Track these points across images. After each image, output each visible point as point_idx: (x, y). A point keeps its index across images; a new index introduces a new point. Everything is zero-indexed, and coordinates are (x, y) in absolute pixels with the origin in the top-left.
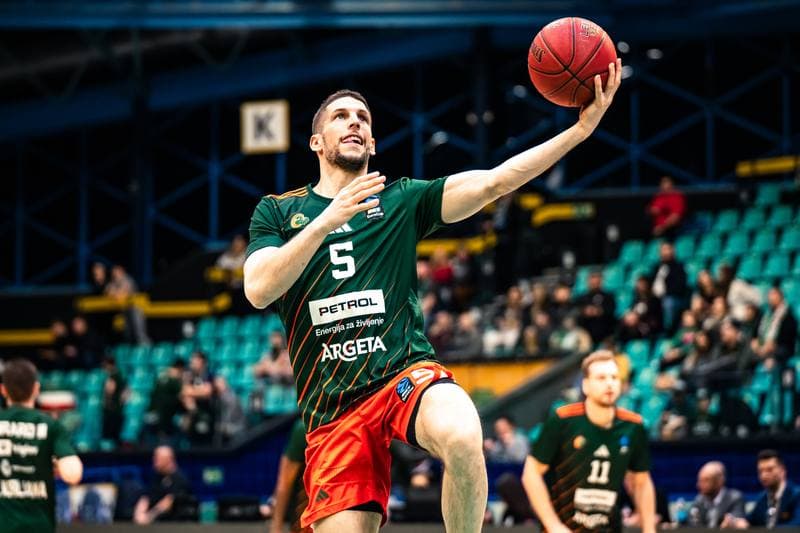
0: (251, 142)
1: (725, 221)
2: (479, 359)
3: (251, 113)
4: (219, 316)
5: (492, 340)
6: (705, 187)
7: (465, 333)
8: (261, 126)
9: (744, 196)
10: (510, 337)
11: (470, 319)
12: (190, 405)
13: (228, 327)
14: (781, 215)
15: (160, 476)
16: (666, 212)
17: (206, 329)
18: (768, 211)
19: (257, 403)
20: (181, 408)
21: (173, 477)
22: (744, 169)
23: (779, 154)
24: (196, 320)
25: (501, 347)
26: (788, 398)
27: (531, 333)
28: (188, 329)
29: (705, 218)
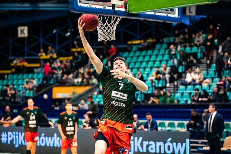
0: (20, 35)
1: (126, 54)
2: (74, 85)
3: (19, 29)
4: (13, 73)
5: (76, 81)
6: (120, 46)
7: (70, 79)
8: (22, 32)
9: (130, 49)
10: (80, 80)
11: (71, 76)
12: (10, 95)
13: (15, 76)
14: (138, 53)
15: (6, 112)
16: (112, 52)
17: (10, 77)
18: (135, 52)
19: (24, 94)
20: (8, 96)
21: (9, 112)
22: (129, 43)
23: (137, 40)
24: (8, 74)
25: (78, 82)
26: (143, 95)
27: (85, 80)
28: (6, 77)
29: (121, 53)
